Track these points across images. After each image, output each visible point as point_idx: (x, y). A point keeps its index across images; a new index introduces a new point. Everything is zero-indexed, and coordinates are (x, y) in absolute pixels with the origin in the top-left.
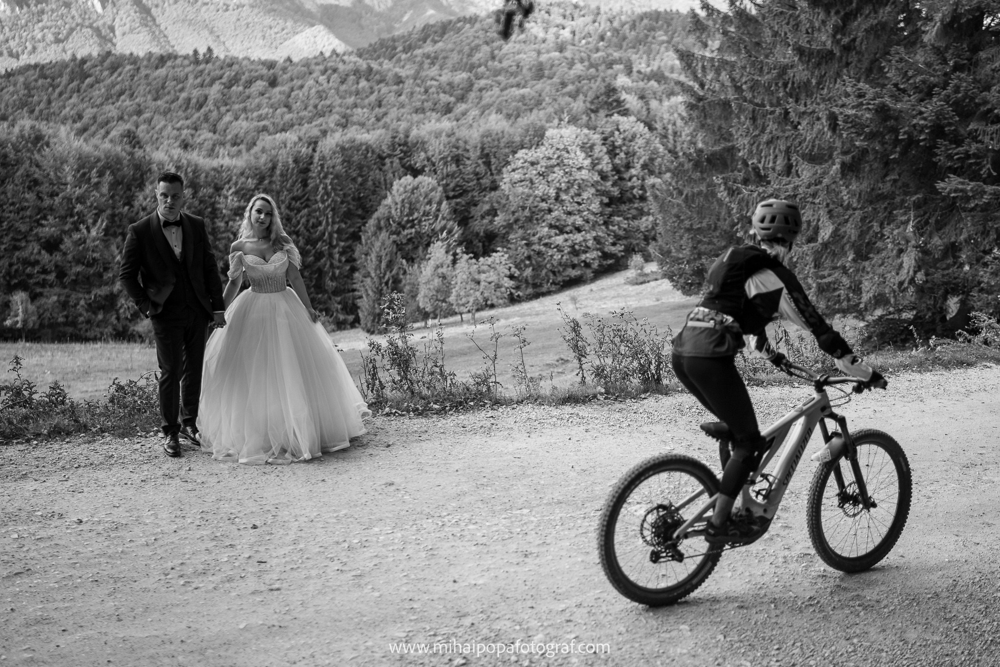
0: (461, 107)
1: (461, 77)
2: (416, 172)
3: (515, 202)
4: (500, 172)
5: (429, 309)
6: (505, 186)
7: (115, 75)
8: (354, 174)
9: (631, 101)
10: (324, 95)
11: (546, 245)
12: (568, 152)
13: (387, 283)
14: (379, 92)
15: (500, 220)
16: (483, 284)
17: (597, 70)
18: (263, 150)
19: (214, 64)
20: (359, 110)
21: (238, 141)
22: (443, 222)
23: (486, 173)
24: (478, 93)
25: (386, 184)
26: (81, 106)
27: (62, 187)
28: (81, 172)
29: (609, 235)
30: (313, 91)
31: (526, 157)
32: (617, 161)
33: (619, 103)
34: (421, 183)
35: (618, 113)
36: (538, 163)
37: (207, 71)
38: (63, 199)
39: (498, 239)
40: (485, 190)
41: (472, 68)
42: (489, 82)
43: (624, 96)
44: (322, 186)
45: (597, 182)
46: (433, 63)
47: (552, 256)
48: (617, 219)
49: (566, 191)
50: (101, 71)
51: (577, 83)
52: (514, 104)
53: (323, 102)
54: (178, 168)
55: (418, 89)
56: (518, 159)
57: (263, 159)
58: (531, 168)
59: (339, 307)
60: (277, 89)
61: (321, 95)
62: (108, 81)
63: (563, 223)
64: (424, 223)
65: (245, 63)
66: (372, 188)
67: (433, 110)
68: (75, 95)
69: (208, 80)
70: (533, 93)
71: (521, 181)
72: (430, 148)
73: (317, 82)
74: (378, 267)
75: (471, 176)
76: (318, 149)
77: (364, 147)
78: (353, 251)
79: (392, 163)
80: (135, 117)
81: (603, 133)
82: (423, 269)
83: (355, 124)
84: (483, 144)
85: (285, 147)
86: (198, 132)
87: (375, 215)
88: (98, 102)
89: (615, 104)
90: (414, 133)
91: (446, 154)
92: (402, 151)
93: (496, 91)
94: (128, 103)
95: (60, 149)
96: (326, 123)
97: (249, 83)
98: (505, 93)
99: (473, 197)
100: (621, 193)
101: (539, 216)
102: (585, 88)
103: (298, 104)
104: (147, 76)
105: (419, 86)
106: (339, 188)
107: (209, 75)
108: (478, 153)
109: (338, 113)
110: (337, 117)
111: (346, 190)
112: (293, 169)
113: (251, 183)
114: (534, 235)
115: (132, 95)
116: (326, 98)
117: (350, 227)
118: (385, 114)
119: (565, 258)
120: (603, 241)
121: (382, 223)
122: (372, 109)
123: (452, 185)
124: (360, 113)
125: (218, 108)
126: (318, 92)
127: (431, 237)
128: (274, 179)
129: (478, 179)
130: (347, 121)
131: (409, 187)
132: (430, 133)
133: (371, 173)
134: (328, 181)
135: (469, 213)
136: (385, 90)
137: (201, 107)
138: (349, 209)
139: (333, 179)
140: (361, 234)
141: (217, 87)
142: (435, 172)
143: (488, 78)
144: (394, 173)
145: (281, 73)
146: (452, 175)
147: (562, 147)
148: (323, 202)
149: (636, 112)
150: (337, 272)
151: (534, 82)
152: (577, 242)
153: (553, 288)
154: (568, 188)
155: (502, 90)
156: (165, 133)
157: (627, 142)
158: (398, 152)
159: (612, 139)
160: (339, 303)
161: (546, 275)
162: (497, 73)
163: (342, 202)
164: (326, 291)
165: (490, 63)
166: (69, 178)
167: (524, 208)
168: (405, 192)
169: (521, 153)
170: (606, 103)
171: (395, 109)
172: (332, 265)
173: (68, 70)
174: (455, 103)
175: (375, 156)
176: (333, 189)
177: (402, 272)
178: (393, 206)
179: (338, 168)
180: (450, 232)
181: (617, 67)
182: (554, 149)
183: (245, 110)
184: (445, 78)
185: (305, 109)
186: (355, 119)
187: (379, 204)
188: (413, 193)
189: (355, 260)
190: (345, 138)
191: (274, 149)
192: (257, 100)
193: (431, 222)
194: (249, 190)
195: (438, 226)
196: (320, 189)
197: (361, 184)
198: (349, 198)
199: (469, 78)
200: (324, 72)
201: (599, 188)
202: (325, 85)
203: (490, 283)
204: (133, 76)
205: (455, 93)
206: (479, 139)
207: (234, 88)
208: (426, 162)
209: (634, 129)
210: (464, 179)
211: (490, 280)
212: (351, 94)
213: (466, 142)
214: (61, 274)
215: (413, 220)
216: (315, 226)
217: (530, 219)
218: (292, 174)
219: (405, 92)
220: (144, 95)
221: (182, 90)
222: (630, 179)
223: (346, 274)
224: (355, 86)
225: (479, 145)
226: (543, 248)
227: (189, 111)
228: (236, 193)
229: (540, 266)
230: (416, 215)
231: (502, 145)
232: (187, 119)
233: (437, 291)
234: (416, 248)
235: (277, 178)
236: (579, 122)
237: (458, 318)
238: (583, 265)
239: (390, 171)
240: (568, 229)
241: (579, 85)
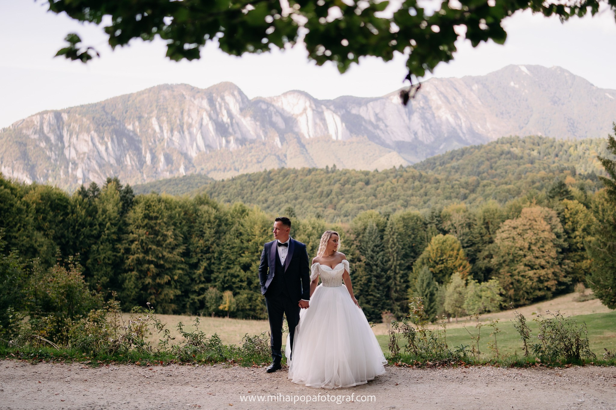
0: (473, 196)
1: (472, 179)
2: (445, 232)
3: (503, 250)
4: (494, 233)
5: (451, 311)
6: (497, 241)
7: (285, 179)
8: (410, 233)
9: (575, 191)
10: (395, 189)
11: (522, 276)
12: (536, 221)
13: (426, 296)
14: (426, 187)
15: (494, 261)
16: (483, 298)
17: (554, 174)
18: (360, 219)
19: (336, 173)
20: (414, 198)
21: (348, 214)
22: (461, 261)
23: (486, 233)
24: (483, 188)
25: (427, 239)
26: (267, 195)
27: (253, 237)
28: (264, 229)
29: (562, 271)
30: (389, 187)
31: (510, 224)
32: (567, 227)
33: (567, 192)
34: (448, 238)
35: (567, 198)
36: (517, 228)
37: (332, 177)
38: (254, 243)
39: (493, 272)
40: (485, 243)
41: (479, 174)
42: (489, 181)
43: (570, 188)
44: (391, 239)
45: (554, 239)
46: (457, 172)
47: (526, 283)
48: (567, 261)
49: (535, 244)
50: (278, 177)
51: (542, 181)
52: (504, 194)
53: (394, 194)
54: (313, 228)
55: (448, 186)
56: (506, 225)
57: (360, 224)
58: (513, 230)
59: (399, 308)
60: (369, 187)
61: (393, 190)
62: (282, 182)
63: (533, 263)
64: (449, 262)
65: (353, 172)
66: (420, 241)
67: (456, 197)
68: (265, 190)
69: (333, 181)
70: (515, 188)
71: (507, 238)
72: (454, 219)
73: (391, 182)
74: (422, 286)
75: (477, 235)
76: (390, 219)
77: (415, 218)
78: (408, 276)
79: (431, 227)
80: (294, 201)
81: (557, 210)
82: (448, 288)
83: (412, 205)
84: (485, 216)
85: (372, 217)
86: (327, 209)
87: (421, 256)
88: (276, 193)
89: (565, 193)
90: (444, 210)
91: (462, 222)
92: (437, 220)
93: (493, 186)
94: (291, 194)
95: (254, 217)
96: (396, 205)
97: (355, 183)
98: (498, 187)
99: (478, 247)
100: (569, 246)
101: (518, 259)
102: (547, 184)
103: (381, 194)
104: (301, 180)
105: (448, 184)
106: (401, 241)
107: (333, 179)
108: (482, 222)
109: (402, 199)
110: (402, 201)
111: (405, 242)
112: (376, 229)
113: (352, 237)
114: (515, 270)
115: (293, 190)
116: (396, 191)
117: (406, 262)
118: (429, 200)
119: (534, 284)
120: (558, 274)
121: (425, 261)
122: (422, 197)
123: (466, 240)
124: (415, 200)
125: (337, 196)
126: (392, 188)
127: (453, 270)
128: (365, 235)
129: (482, 237)
130: (407, 203)
131: (441, 241)
132: (453, 210)
133: (420, 233)
134: (395, 237)
135: (476, 256)
136: (429, 186)
137: (328, 196)
138: (406, 253)
139: (397, 236)
140: (413, 267)
141: (337, 185)
142: (456, 232)
143: (488, 179)
144: (432, 233)
145: (372, 177)
146: (466, 234)
147: (532, 218)
148: (392, 248)
149: (578, 198)
150: (398, 288)
151: (516, 181)
152: (542, 274)
153: (527, 302)
154: (536, 242)
155: (496, 186)
156: (309, 210)
157: (572, 216)
158: (435, 221)
159: (563, 213)
160: (399, 306)
161: (523, 294)
162: (494, 176)
163: (402, 249)
164: (391, 299)
165: (490, 171)
166: (257, 233)
167: (509, 254)
168: (439, 243)
169: (507, 222)
170: (559, 192)
171: (434, 197)
172: (395, 284)
173: (262, 177)
174: (469, 194)
175: (421, 223)
176: (398, 241)
177: (435, 289)
178: (431, 251)
179: (401, 229)
180: (464, 267)
181: (566, 172)
182: (527, 219)
183: (352, 198)
184: (463, 180)
185: (384, 197)
186: (412, 202)
187: (424, 250)
188: (443, 244)
189: (408, 282)
190: (405, 213)
191: (365, 218)
192: (358, 193)
193: (453, 261)
194: (351, 241)
195: (457, 263)
196: (390, 241)
197: (413, 239)
198: (406, 247)
199: (477, 179)
200: (395, 177)
201: (555, 243)
202: (396, 184)
203: (488, 298)
204: (294, 180)
205: (469, 188)
206: (482, 214)
207: (346, 186)
208: (451, 227)
209: (577, 208)
210: (473, 236)
211: (488, 295)
212: (410, 189)
213: (474, 216)
214: (250, 283)
215: (443, 260)
216: (386, 262)
217: (513, 261)
218: (375, 232)
219: (440, 187)
220: (300, 190)
221: (319, 187)
222: (575, 238)
223: (403, 289)
224: (412, 185)
225: (482, 217)
226: (521, 278)
227: (322, 198)
228: (344, 242)
229: (519, 289)
230: (444, 257)
231: (496, 217)
232: (321, 202)
233: (456, 301)
234: (444, 276)
235: (367, 234)
236: (543, 204)
237: (468, 318)
238: (545, 288)
239: (430, 231)
240: (536, 267)
241: (543, 183)
